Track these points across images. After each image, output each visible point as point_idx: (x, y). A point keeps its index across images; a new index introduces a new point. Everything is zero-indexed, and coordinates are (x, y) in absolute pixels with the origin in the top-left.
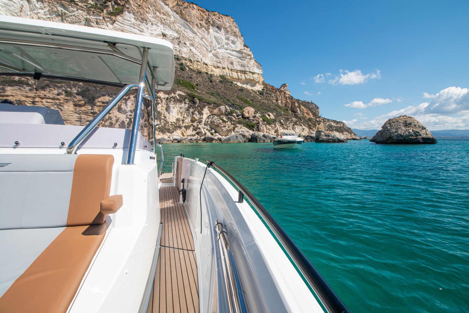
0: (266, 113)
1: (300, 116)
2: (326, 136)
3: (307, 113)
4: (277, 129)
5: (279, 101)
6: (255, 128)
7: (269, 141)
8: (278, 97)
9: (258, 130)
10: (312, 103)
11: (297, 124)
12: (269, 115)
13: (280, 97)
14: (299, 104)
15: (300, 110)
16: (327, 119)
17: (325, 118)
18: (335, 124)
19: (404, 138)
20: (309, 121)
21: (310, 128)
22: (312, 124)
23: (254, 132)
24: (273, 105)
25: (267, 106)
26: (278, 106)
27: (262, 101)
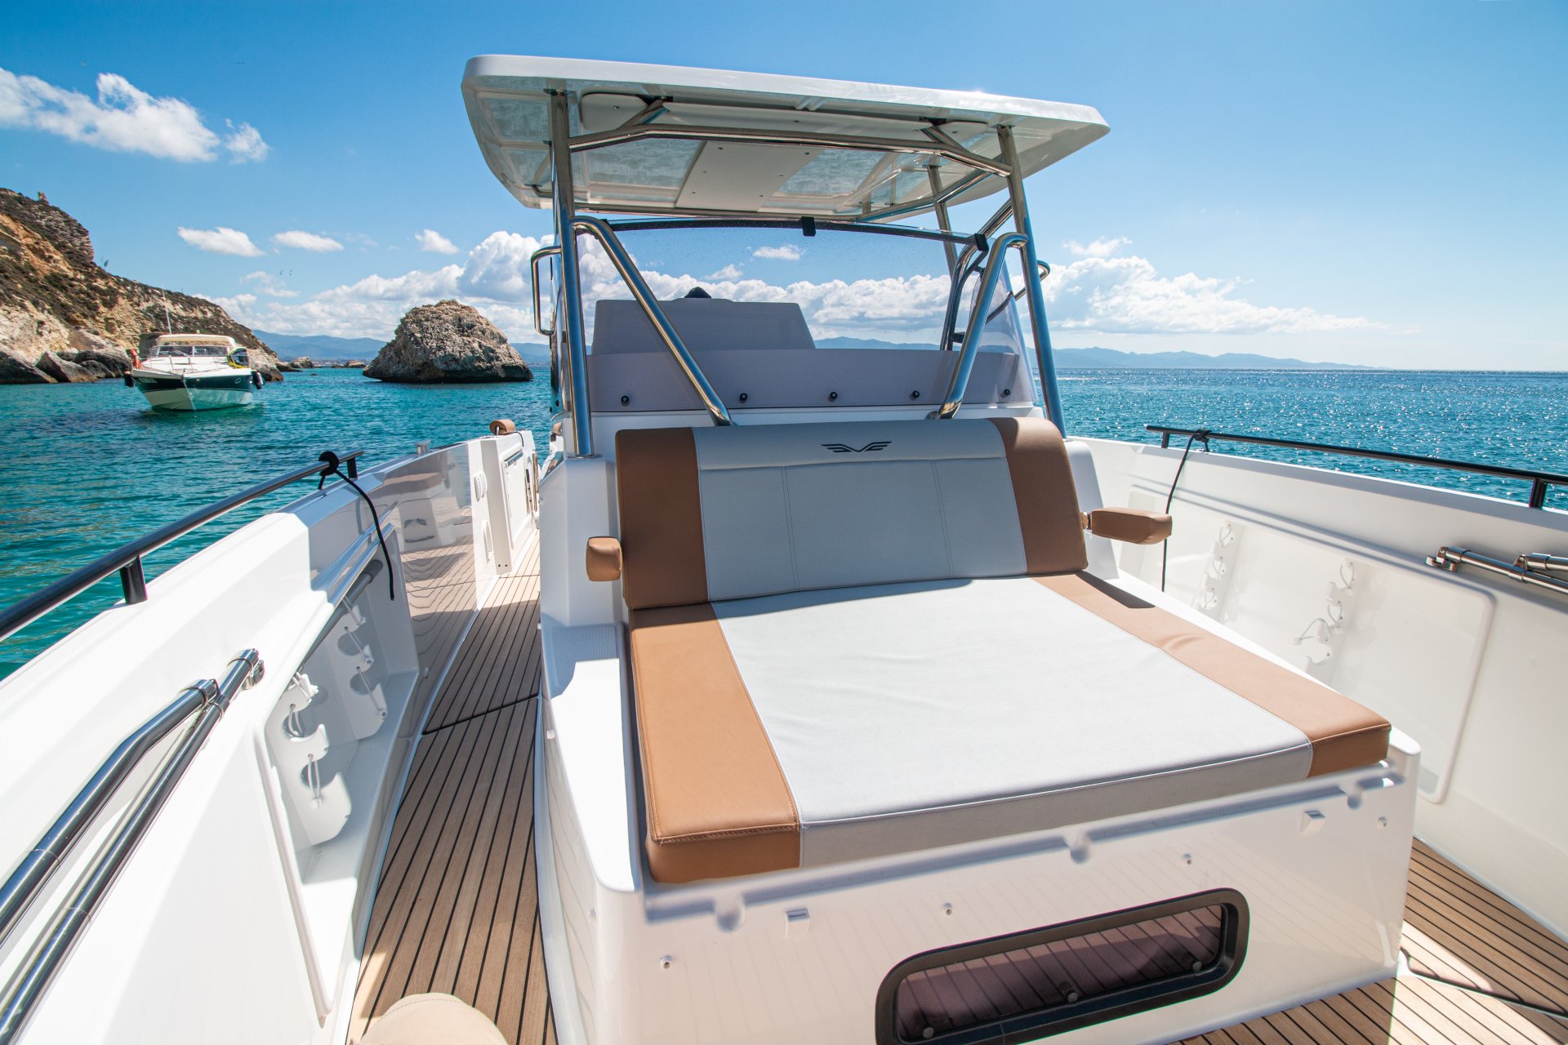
3: (39, 253)
16: (140, 285)
17: (131, 279)
18: (179, 307)
19: (462, 366)
20: (55, 286)
21: (71, 322)
22: (74, 302)
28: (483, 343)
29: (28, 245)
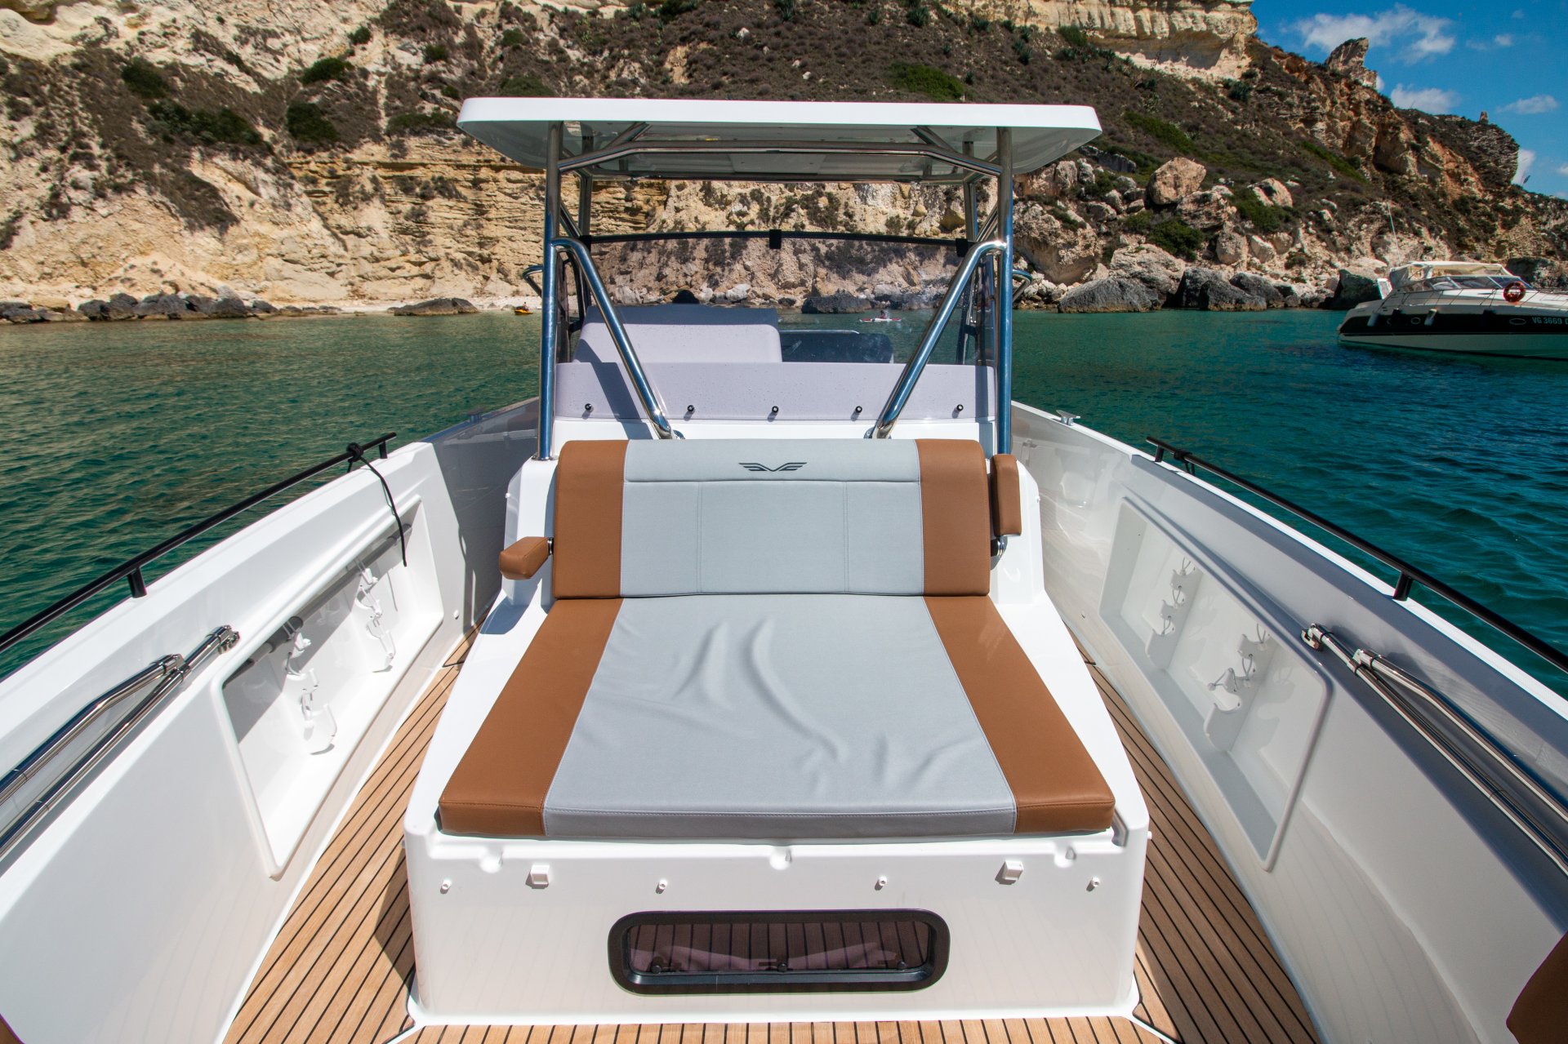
0: (1253, 182)
1: (1412, 189)
3: (1455, 177)
4: (1301, 250)
5: (1320, 126)
6: (1200, 249)
7: (1263, 304)
8: (1318, 104)
9: (1214, 256)
10: (1483, 125)
11: (1396, 228)
12: (1269, 192)
13: (1328, 102)
14: (1418, 134)
15: (1420, 161)
16: (1556, 201)
17: (1546, 194)
20: (1460, 210)
21: (1460, 247)
22: (1472, 226)
23: (1194, 267)
24: (1288, 145)
25: (1261, 149)
26: (1310, 149)
27: (1239, 128)
29: (1447, 170)
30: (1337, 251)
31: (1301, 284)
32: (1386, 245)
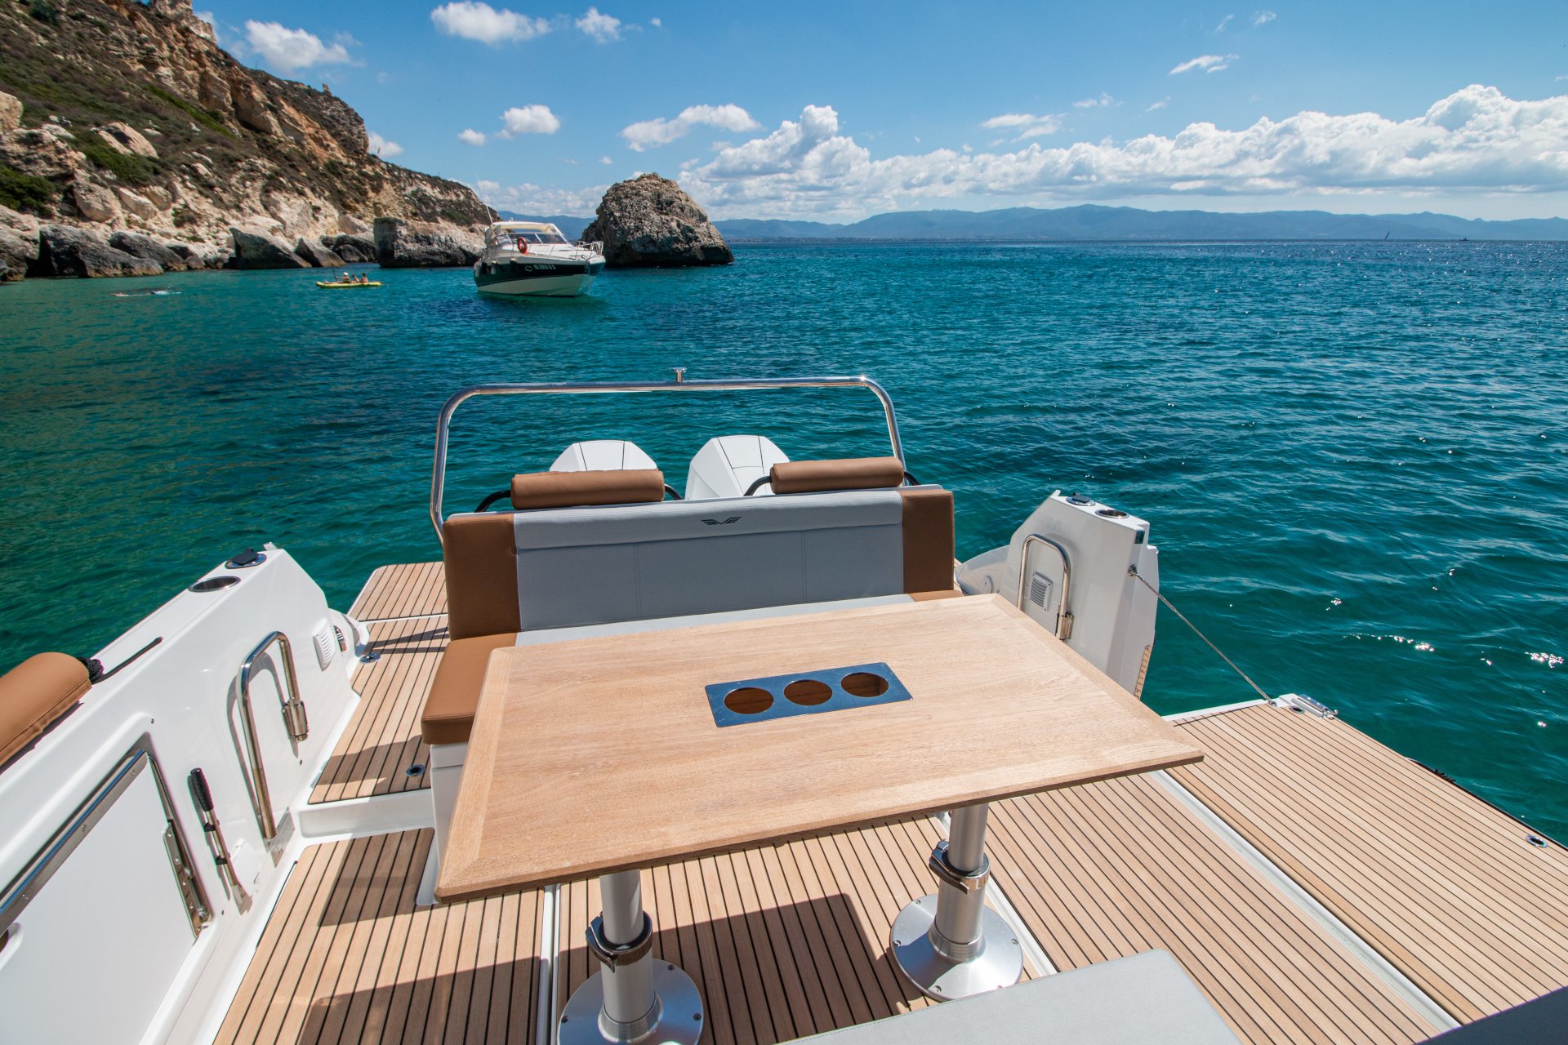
0: (98, 125)
1: (286, 150)
2: (418, 239)
3: (319, 141)
4: (186, 206)
5: (164, 71)
6: (53, 202)
8: (152, 46)
9: (76, 210)
10: (328, 97)
11: (280, 188)
12: (123, 138)
13: (165, 46)
14: (271, 94)
15: (281, 122)
16: (405, 170)
17: (397, 164)
18: (437, 190)
19: (660, 249)
20: (333, 173)
21: (344, 207)
22: (348, 189)
23: (53, 226)
24: (133, 87)
25: (100, 86)
26: (161, 95)
27: (61, 57)
28: (682, 222)
29: (310, 135)
30: (227, 208)
31: (201, 244)
32: (276, 203)
